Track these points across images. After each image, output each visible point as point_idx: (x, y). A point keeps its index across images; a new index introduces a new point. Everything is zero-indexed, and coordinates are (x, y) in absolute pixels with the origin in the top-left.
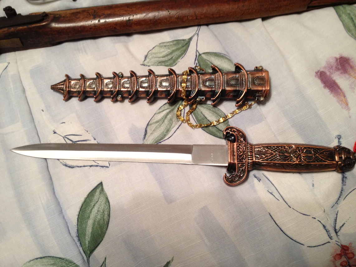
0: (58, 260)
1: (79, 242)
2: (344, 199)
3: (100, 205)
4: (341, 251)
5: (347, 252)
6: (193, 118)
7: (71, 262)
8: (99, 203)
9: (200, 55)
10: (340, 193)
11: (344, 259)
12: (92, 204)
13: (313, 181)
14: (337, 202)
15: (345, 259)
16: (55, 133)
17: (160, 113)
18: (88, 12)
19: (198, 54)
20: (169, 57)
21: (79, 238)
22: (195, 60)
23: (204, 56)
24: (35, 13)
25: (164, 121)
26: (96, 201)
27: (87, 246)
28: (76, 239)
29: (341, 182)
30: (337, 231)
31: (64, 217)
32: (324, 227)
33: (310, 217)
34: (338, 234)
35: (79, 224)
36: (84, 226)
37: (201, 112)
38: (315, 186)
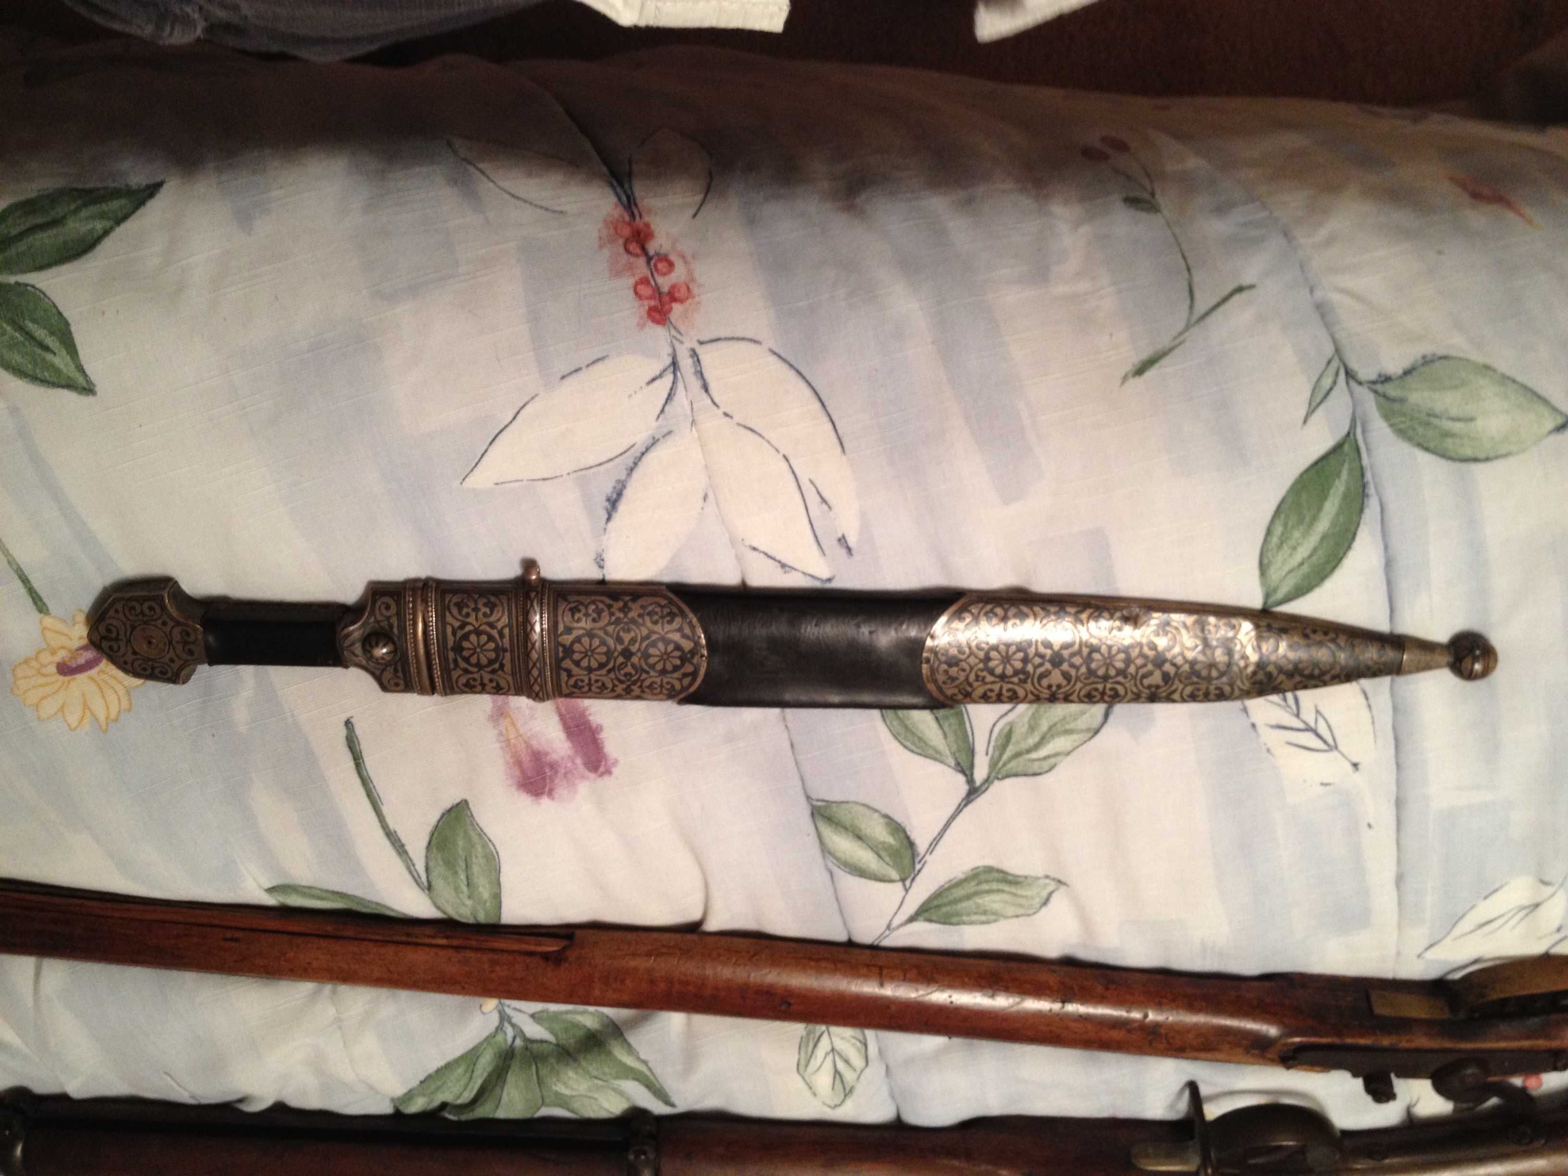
0: (1432, 445)
1: (1365, 480)
2: (632, 446)
3: (1284, 562)
4: (671, 309)
5: (653, 303)
6: (971, 727)
7: (1402, 433)
8: (1286, 569)
9: (903, 880)
10: (639, 463)
11: (665, 283)
12: (1305, 568)
13: (702, 509)
14: (655, 442)
15: (660, 280)
16: (1355, 765)
17: (1056, 755)
18: (1169, 1043)
19: (908, 883)
20: (985, 887)
21: (1364, 491)
22: (919, 871)
23: (894, 874)
24: (1312, 1070)
25: (1050, 728)
26: (1293, 574)
27: (1346, 466)
28: (1371, 490)
29: (628, 493)
30: (672, 368)
31: (1386, 547)
32: (706, 388)
33: (737, 418)
34: (670, 360)
35: (1353, 528)
36: (1341, 519)
37: (945, 736)
38: (701, 496)
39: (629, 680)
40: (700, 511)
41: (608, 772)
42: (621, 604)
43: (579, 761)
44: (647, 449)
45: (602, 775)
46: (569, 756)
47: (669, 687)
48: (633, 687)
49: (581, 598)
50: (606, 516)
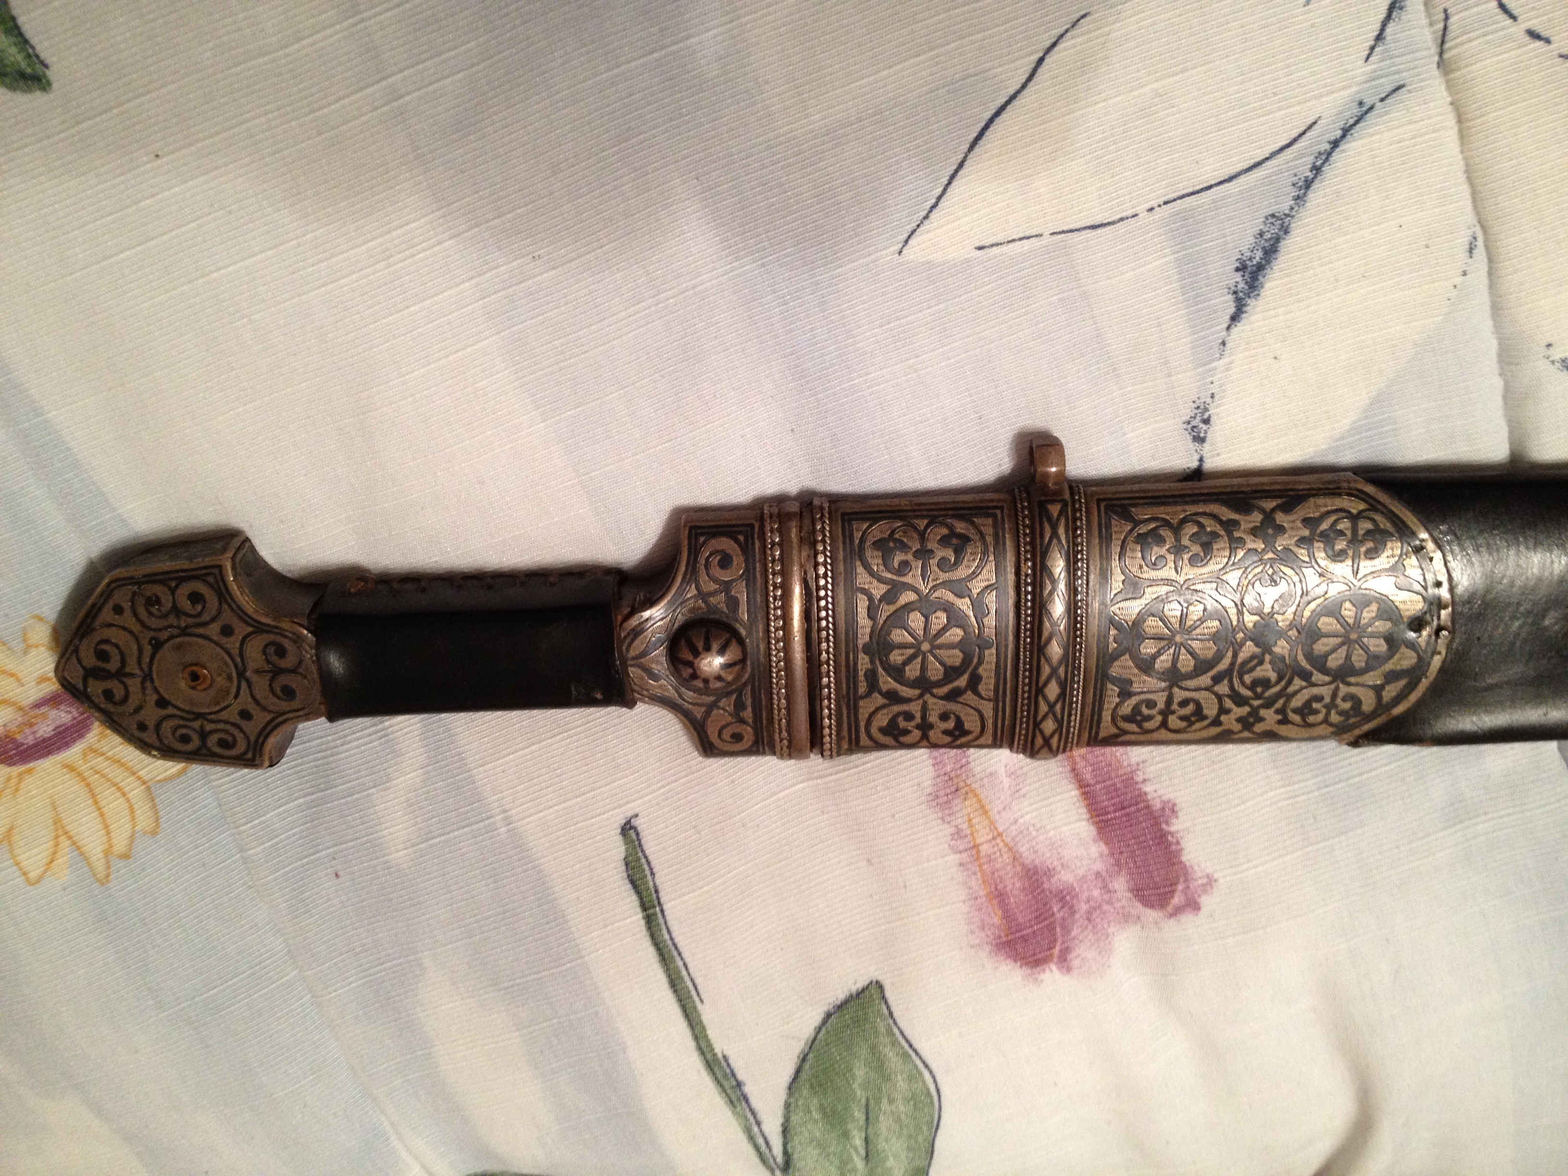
39: (1258, 697)
40: (1458, 280)
41: (1193, 905)
42: (1256, 518)
43: (1120, 885)
44: (1346, 131)
45: (1178, 911)
46: (1098, 874)
47: (1347, 706)
48: (1263, 712)
49: (1162, 512)
50: (1232, 310)
